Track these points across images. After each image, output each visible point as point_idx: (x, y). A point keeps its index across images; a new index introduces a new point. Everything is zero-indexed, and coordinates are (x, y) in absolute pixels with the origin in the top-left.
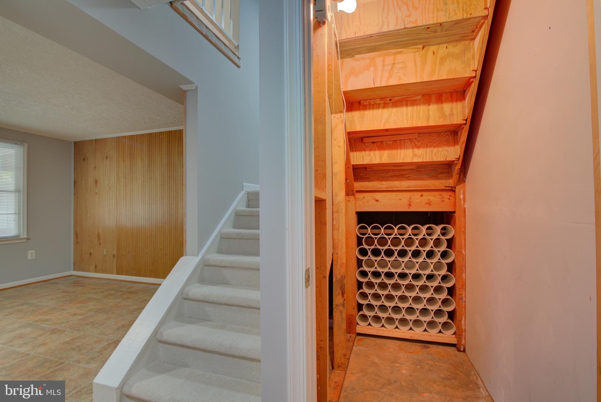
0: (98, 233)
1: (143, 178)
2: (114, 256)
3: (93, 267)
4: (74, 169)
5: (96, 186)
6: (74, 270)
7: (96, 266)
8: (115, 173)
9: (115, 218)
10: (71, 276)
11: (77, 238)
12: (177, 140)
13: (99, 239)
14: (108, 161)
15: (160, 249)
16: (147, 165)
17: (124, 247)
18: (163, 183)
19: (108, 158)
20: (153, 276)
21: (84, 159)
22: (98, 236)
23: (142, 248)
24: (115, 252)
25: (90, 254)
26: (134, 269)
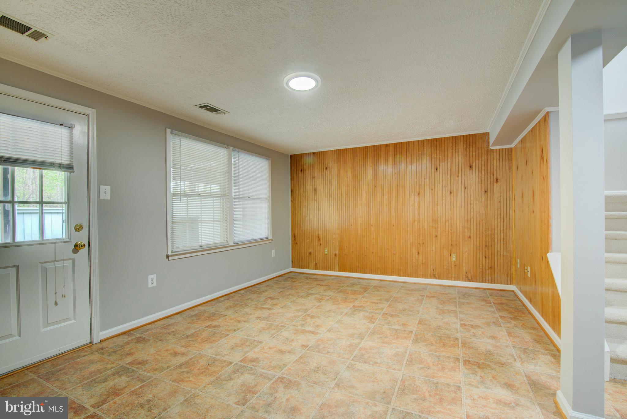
0: (319, 235)
1: (367, 186)
2: (336, 255)
3: (313, 264)
4: (291, 179)
5: (316, 194)
6: (293, 267)
7: (316, 264)
8: (336, 182)
9: (337, 221)
10: (291, 272)
11: (295, 239)
12: (405, 151)
13: (319, 240)
14: (328, 171)
15: (388, 249)
16: (371, 174)
17: (346, 247)
18: (390, 190)
19: (328, 169)
20: (380, 273)
21: (302, 170)
22: (319, 237)
23: (367, 248)
24: (337, 252)
25: (310, 253)
26: (358, 267)
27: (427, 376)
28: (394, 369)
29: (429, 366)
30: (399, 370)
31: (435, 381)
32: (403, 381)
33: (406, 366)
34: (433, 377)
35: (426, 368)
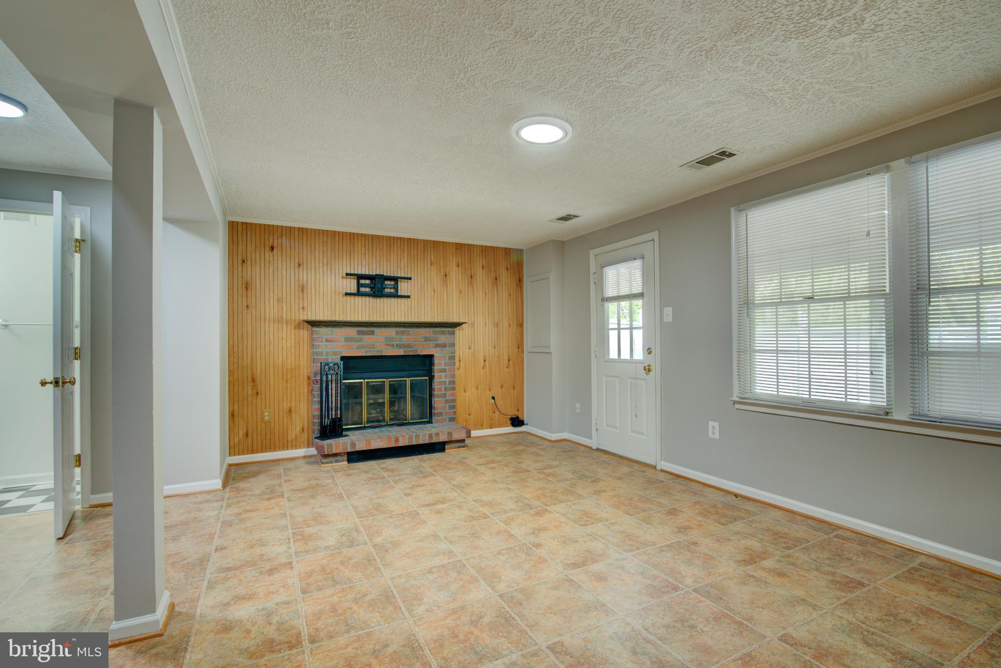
27: (351, 587)
28: (400, 576)
29: (357, 603)
30: (392, 579)
31: (338, 587)
32: (377, 569)
33: (390, 588)
34: (343, 590)
35: (359, 599)
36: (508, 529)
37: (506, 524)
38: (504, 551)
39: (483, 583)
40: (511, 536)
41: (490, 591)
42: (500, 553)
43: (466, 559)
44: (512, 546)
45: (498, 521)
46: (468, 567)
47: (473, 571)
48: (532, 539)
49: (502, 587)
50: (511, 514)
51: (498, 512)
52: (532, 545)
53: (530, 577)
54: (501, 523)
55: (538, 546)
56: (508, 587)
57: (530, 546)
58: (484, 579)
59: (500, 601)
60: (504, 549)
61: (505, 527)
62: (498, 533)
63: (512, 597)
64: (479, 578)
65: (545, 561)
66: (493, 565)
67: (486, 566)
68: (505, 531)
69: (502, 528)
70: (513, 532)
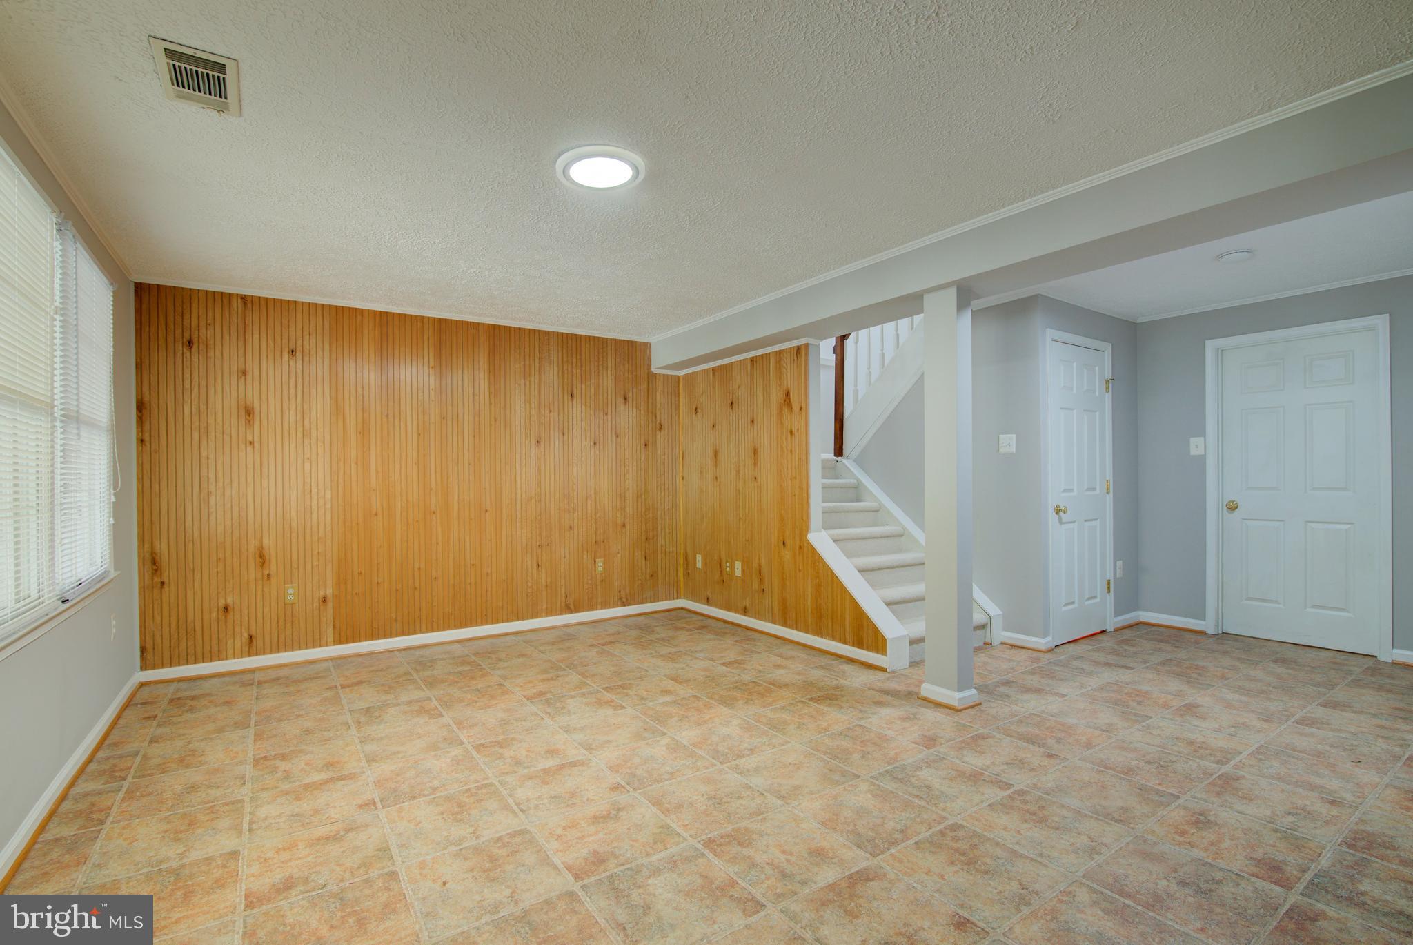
0: (261, 547)
2: (324, 600)
3: (238, 643)
6: (146, 667)
7: (251, 638)
11: (155, 571)
13: (263, 563)
14: (299, 362)
17: (360, 573)
19: (299, 354)
21: (189, 343)
22: (261, 555)
23: (419, 569)
24: (329, 592)
25: (225, 609)
36: (663, 817)
37: (668, 827)
38: (667, 777)
39: (686, 743)
40: (657, 803)
41: (675, 737)
42: (672, 774)
43: (715, 765)
44: (654, 786)
45: (684, 834)
46: (708, 757)
47: (701, 753)
48: (623, 799)
49: (665, 741)
50: (659, 856)
51: (687, 860)
52: (624, 788)
53: (633, 750)
54: (679, 830)
55: (616, 788)
56: (658, 741)
57: (627, 787)
58: (685, 746)
59: (665, 731)
60: (667, 780)
61: (668, 821)
62: (679, 807)
63: (653, 733)
64: (691, 747)
65: (610, 768)
66: (678, 760)
67: (686, 759)
68: (668, 810)
69: (674, 817)
70: (654, 809)
